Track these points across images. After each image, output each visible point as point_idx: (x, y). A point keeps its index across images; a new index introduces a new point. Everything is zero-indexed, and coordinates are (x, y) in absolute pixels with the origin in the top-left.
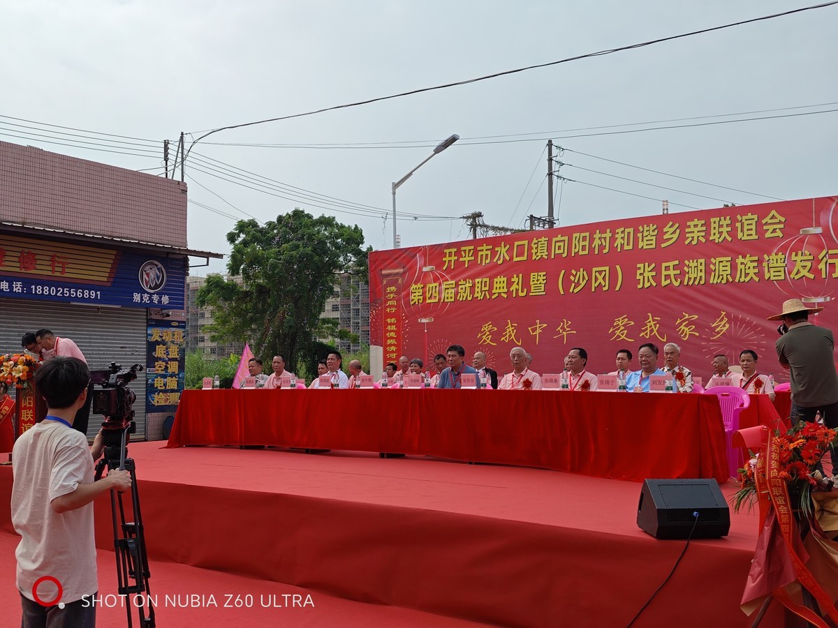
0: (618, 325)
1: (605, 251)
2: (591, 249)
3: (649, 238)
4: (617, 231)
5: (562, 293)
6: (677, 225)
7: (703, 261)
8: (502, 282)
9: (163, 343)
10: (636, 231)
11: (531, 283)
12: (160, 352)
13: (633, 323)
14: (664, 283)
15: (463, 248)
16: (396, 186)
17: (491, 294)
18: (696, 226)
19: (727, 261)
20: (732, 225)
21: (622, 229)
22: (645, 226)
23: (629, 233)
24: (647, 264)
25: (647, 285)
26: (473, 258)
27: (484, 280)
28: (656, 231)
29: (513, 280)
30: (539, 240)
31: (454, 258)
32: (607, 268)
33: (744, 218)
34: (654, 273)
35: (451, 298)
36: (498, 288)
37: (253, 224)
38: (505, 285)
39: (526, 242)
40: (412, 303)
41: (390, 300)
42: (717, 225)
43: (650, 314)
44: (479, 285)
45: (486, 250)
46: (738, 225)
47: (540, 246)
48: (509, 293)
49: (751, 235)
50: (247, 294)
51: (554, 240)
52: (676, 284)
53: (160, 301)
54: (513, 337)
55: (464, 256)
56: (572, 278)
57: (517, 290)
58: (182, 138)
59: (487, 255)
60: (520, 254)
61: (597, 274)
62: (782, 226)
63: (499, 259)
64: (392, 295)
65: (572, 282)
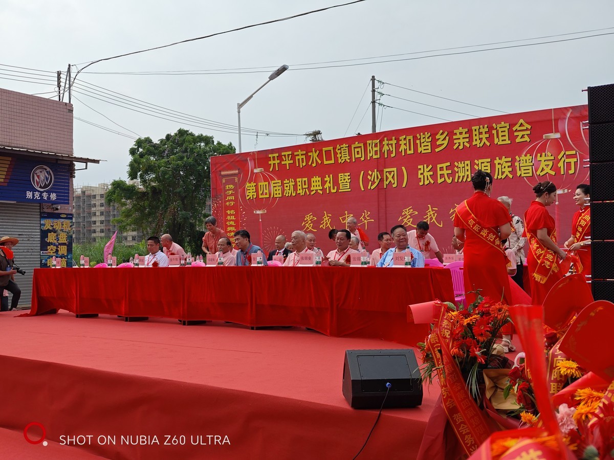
0: (406, 214)
1: (393, 155)
2: (382, 154)
3: (425, 144)
4: (400, 138)
5: (363, 189)
6: (446, 133)
7: (468, 162)
8: (317, 181)
9: (54, 231)
10: (415, 138)
11: (340, 182)
12: (51, 238)
13: (417, 213)
14: (440, 181)
15: (283, 154)
16: (240, 106)
17: (310, 191)
18: (461, 133)
19: (487, 162)
20: (489, 132)
21: (404, 137)
22: (422, 134)
23: (410, 140)
24: (425, 165)
25: (427, 182)
26: (292, 162)
27: (304, 179)
28: (431, 138)
29: (326, 179)
30: (342, 146)
31: (277, 162)
32: (395, 169)
33: (499, 126)
34: (431, 173)
35: (279, 194)
36: (315, 186)
37: (148, 140)
38: (320, 183)
39: (331, 148)
40: (247, 198)
41: (229, 196)
42: (477, 133)
43: (429, 206)
44: (300, 184)
45: (301, 155)
46: (494, 132)
47: (342, 151)
48: (324, 190)
49: (505, 140)
50: (144, 194)
51: (353, 146)
52: (449, 181)
53: (49, 198)
54: (328, 225)
55: (285, 160)
56: (369, 177)
57: (330, 188)
58: (69, 69)
59: (302, 159)
60: (329, 158)
61: (387, 174)
62: (529, 132)
63: (313, 162)
64: (230, 192)
65: (369, 180)
